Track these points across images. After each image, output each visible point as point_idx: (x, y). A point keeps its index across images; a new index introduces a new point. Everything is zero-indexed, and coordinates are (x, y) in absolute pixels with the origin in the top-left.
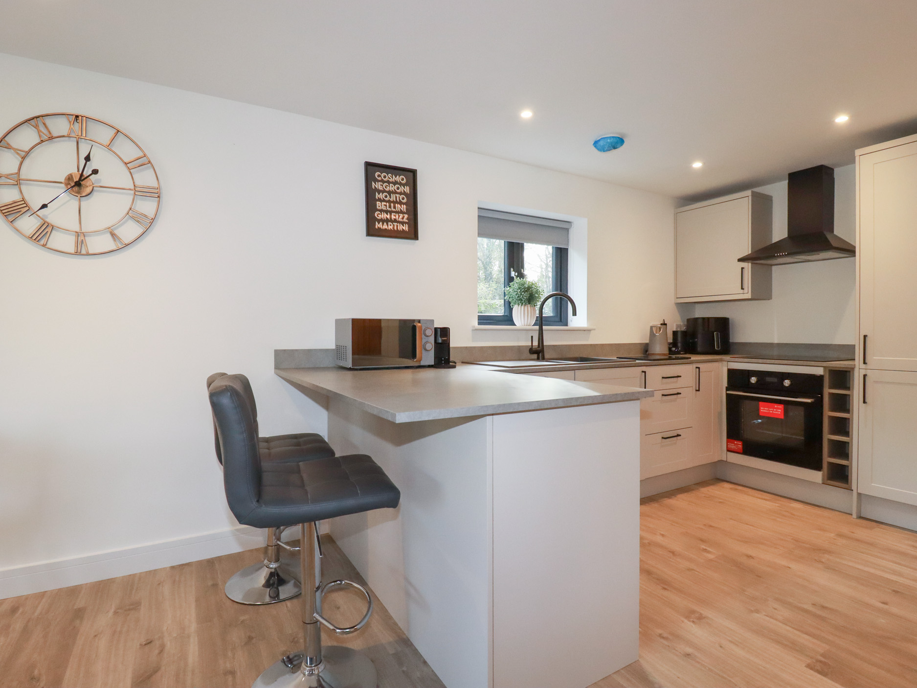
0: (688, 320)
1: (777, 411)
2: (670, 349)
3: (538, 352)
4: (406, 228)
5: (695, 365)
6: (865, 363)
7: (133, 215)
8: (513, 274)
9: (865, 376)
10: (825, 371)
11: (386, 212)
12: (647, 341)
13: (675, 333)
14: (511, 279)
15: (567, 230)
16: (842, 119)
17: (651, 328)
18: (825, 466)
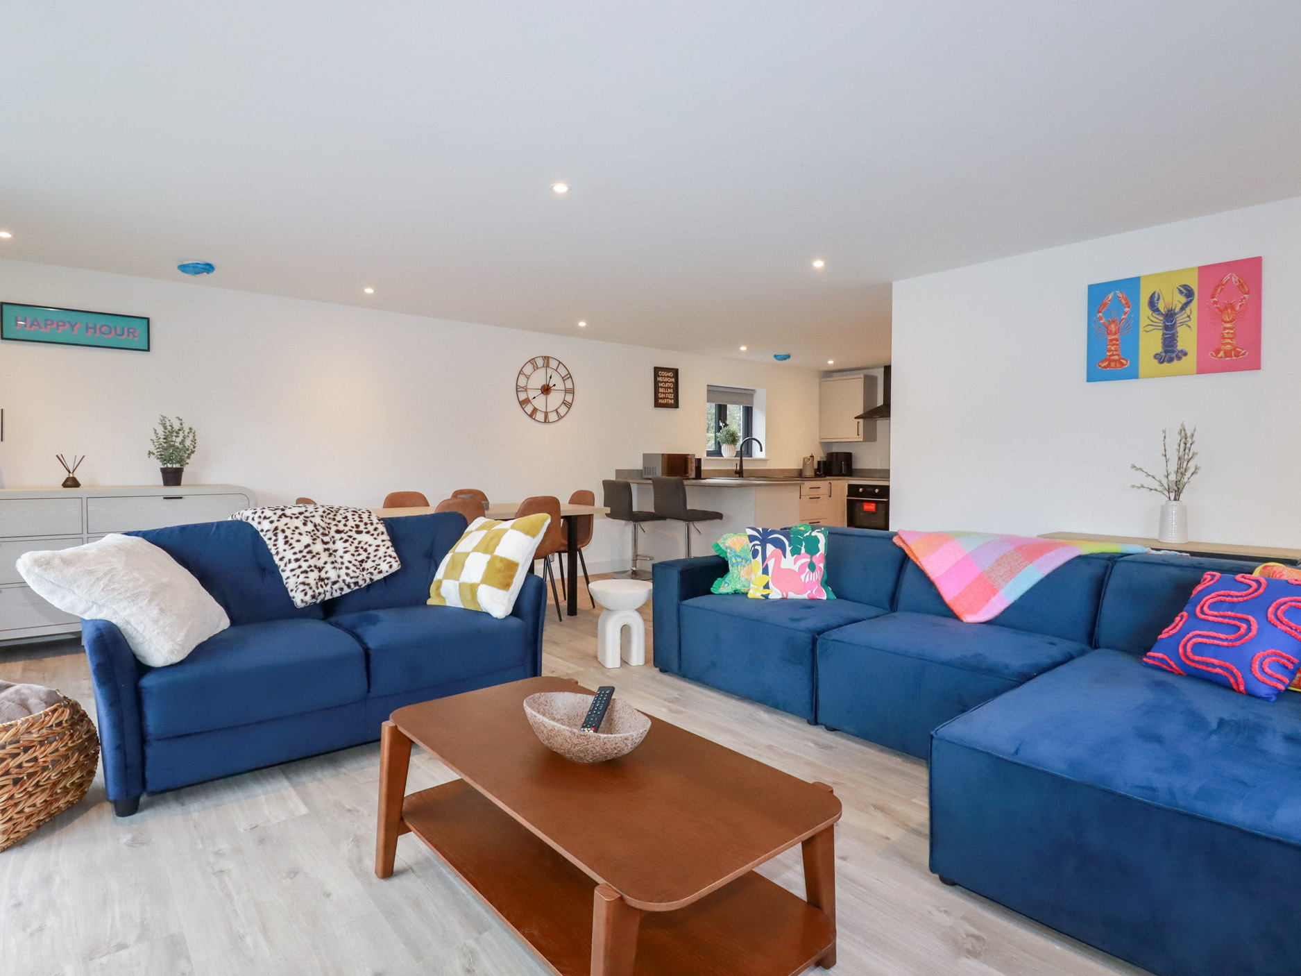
0: (828, 454)
1: (872, 507)
2: (815, 473)
3: (740, 473)
4: (672, 401)
5: (828, 482)
7: (564, 403)
8: (721, 424)
11: (664, 393)
12: (801, 467)
13: (819, 463)
14: (720, 428)
15: (752, 395)
17: (804, 459)
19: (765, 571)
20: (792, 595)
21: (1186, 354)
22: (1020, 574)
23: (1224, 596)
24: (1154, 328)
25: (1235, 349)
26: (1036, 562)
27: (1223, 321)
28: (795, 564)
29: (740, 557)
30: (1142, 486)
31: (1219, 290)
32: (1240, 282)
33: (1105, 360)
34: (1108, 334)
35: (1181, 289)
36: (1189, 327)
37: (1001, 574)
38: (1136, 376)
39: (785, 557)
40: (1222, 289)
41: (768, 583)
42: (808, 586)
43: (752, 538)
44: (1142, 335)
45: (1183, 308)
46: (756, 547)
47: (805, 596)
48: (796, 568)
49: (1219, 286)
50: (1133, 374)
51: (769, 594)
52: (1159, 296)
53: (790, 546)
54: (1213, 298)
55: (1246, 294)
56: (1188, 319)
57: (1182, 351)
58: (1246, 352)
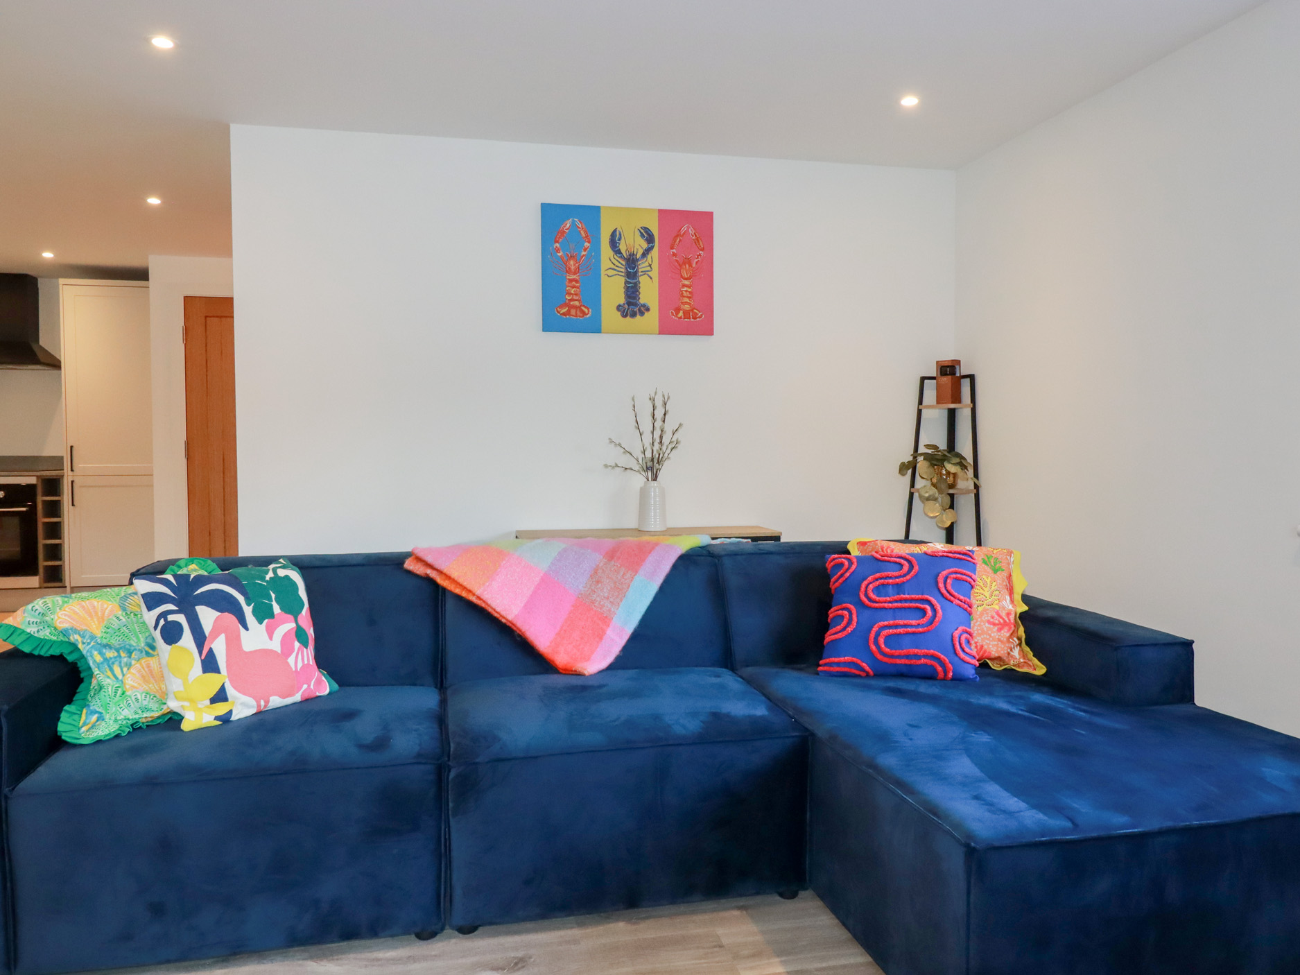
6: (72, 470)
9: (72, 482)
10: (38, 481)
16: (48, 255)
18: (41, 570)
19: (210, 665)
20: (276, 702)
21: (648, 310)
22: (630, 589)
23: (881, 578)
24: (617, 273)
25: (692, 310)
26: (641, 572)
27: (682, 277)
28: (271, 638)
29: (107, 646)
30: (617, 466)
31: (678, 241)
32: (696, 236)
33: (565, 305)
34: (567, 272)
35: (642, 231)
36: (651, 278)
37: (606, 595)
38: (598, 330)
39: (247, 629)
40: (680, 241)
41: (223, 689)
42: (301, 675)
43: (152, 600)
44: (604, 279)
45: (644, 255)
46: (171, 618)
47: (297, 698)
48: (275, 645)
49: (677, 236)
50: (595, 327)
51: (230, 712)
52: (620, 235)
53: (248, 605)
54: (672, 248)
55: (701, 250)
56: (649, 268)
57: (644, 306)
58: (702, 315)
